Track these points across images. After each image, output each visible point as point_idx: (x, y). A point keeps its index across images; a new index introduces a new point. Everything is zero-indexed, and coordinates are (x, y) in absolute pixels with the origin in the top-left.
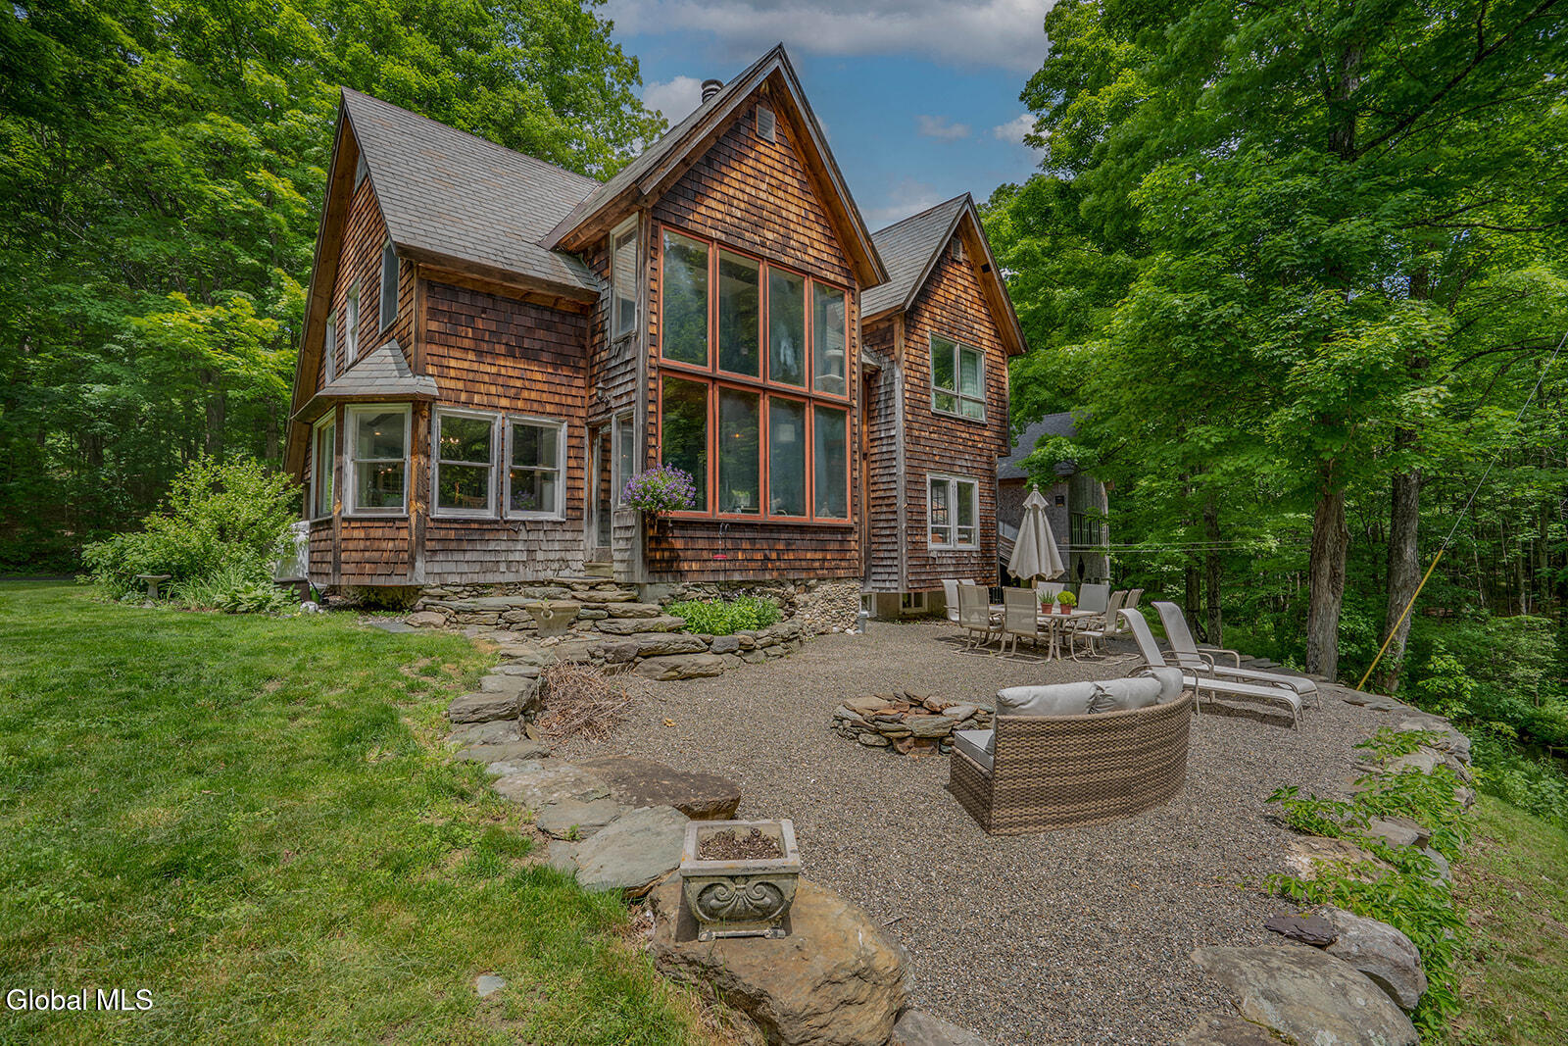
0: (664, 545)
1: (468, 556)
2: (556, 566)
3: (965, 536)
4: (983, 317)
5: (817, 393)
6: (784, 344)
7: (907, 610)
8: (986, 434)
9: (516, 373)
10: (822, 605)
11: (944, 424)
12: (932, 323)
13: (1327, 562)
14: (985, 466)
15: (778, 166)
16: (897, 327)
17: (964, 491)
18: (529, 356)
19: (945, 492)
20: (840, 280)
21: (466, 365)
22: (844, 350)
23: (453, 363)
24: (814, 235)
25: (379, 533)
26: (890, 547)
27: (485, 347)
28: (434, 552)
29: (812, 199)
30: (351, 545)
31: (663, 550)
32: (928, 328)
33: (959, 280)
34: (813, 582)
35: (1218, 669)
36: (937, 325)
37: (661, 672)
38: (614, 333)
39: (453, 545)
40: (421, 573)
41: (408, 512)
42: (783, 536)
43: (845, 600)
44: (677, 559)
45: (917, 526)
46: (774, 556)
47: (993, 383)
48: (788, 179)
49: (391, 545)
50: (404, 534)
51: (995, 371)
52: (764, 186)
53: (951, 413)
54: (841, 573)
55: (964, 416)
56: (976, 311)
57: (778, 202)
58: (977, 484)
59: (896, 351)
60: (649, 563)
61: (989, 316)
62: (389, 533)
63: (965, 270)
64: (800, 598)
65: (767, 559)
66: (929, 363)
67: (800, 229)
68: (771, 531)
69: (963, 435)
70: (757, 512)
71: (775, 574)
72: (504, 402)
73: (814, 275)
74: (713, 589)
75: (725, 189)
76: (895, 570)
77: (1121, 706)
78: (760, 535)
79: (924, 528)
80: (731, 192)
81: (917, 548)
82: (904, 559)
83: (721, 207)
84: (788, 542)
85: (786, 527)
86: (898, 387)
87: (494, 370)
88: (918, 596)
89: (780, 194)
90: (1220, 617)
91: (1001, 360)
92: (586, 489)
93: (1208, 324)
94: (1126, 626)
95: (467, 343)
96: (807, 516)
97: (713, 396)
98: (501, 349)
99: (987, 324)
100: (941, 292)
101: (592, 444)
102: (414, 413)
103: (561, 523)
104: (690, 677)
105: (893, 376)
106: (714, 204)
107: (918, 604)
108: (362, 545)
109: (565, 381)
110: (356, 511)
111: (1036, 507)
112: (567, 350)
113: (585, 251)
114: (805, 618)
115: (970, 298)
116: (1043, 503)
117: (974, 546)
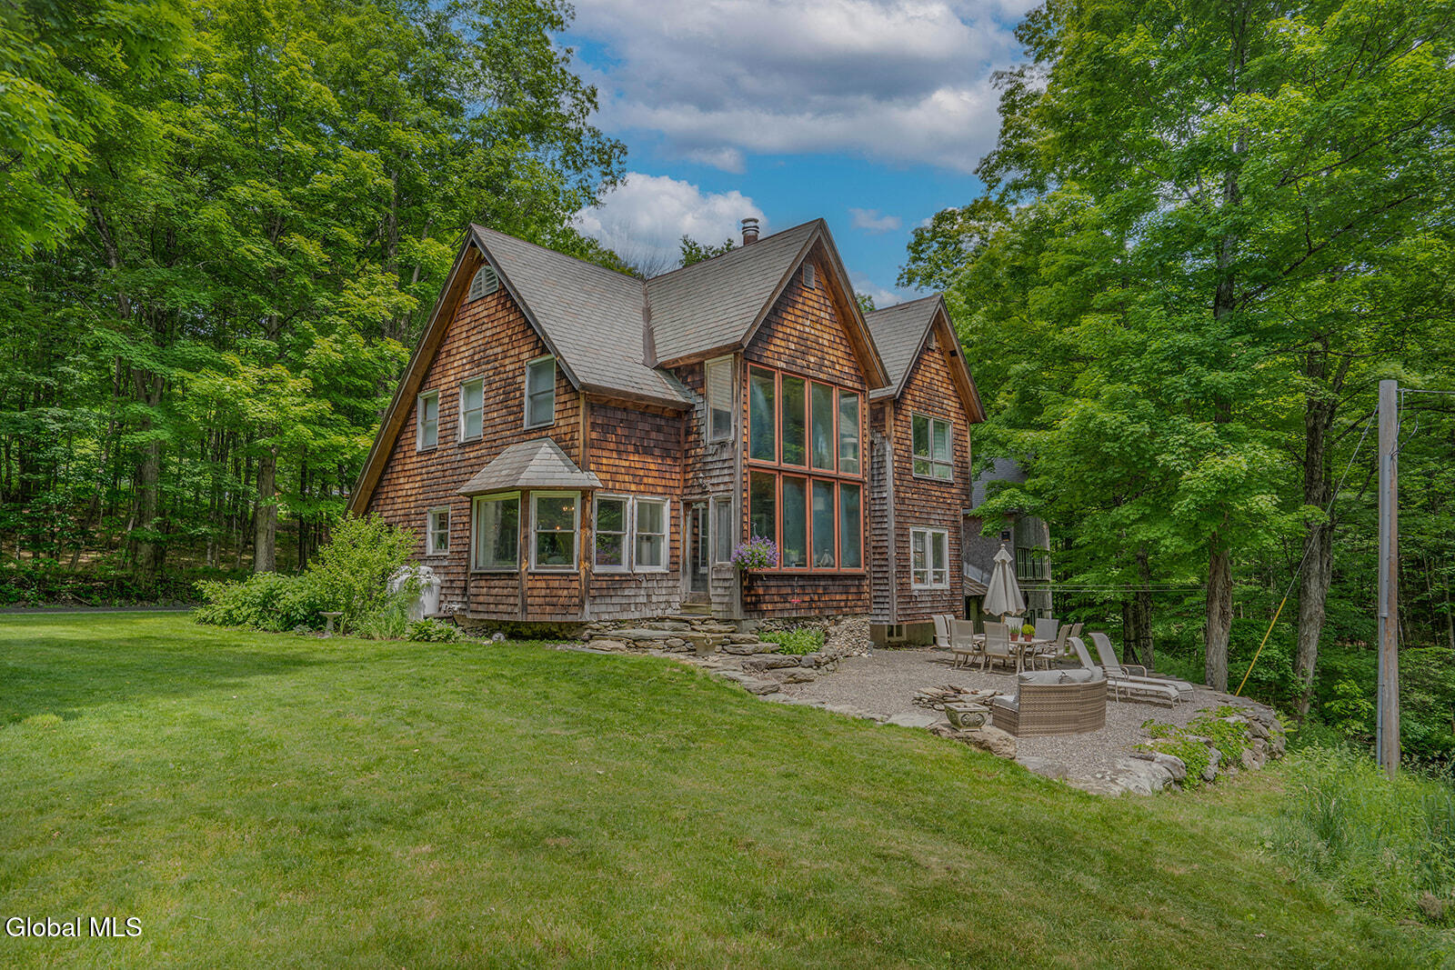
0: (753, 592)
1: (615, 600)
2: (663, 606)
3: (939, 578)
4: (951, 393)
5: (842, 474)
6: (820, 439)
7: (892, 639)
8: (954, 491)
9: (640, 465)
10: (846, 634)
11: (922, 486)
12: (913, 403)
13: (1217, 604)
14: (953, 519)
15: (816, 305)
16: (888, 409)
17: (937, 539)
18: (647, 451)
19: (923, 541)
20: (857, 386)
21: (611, 462)
22: (858, 438)
23: (604, 461)
24: (839, 354)
25: (556, 584)
26: (882, 588)
27: (622, 448)
28: (594, 597)
29: (838, 327)
30: (535, 593)
31: (752, 595)
32: (910, 408)
33: (933, 365)
34: (840, 617)
35: (1131, 677)
36: (917, 405)
37: (785, 678)
38: (708, 435)
39: (605, 592)
40: (588, 614)
41: (578, 569)
42: (822, 583)
43: (860, 631)
44: (759, 602)
45: (903, 570)
46: (816, 598)
47: (958, 448)
48: (823, 314)
49: (565, 592)
50: (575, 584)
51: (960, 438)
52: (808, 323)
53: (926, 476)
54: (858, 610)
55: (935, 477)
56: (946, 389)
57: (817, 333)
58: (947, 533)
59: (887, 429)
60: (745, 604)
61: (955, 391)
62: (564, 584)
63: (936, 355)
64: (832, 629)
65: (812, 600)
66: (912, 437)
67: (831, 351)
68: (814, 580)
69: (937, 494)
70: (805, 566)
71: (817, 611)
72: (633, 487)
73: (840, 385)
74: (780, 623)
75: (784, 329)
76: (886, 606)
77: (1073, 682)
78: (809, 583)
79: (908, 572)
80: (788, 331)
81: (903, 587)
82: (895, 597)
83: (783, 344)
84: (825, 588)
85: (823, 577)
86: (889, 459)
87: (627, 464)
88: (899, 627)
89: (818, 326)
90: (1152, 646)
91: (964, 428)
92: (682, 549)
93: (1128, 436)
94: (1072, 650)
95: (612, 446)
96: (836, 568)
97: (779, 482)
98: (631, 448)
99: (953, 399)
100: (919, 377)
101: (686, 515)
102: (582, 498)
103: (667, 574)
104: (800, 681)
105: (884, 449)
106: (778, 342)
107: (899, 634)
108: (543, 592)
109: (668, 468)
110: (536, 568)
111: (1003, 561)
112: (669, 446)
113: (678, 370)
114: (837, 644)
115: (940, 379)
116: (1009, 558)
117: (945, 586)
